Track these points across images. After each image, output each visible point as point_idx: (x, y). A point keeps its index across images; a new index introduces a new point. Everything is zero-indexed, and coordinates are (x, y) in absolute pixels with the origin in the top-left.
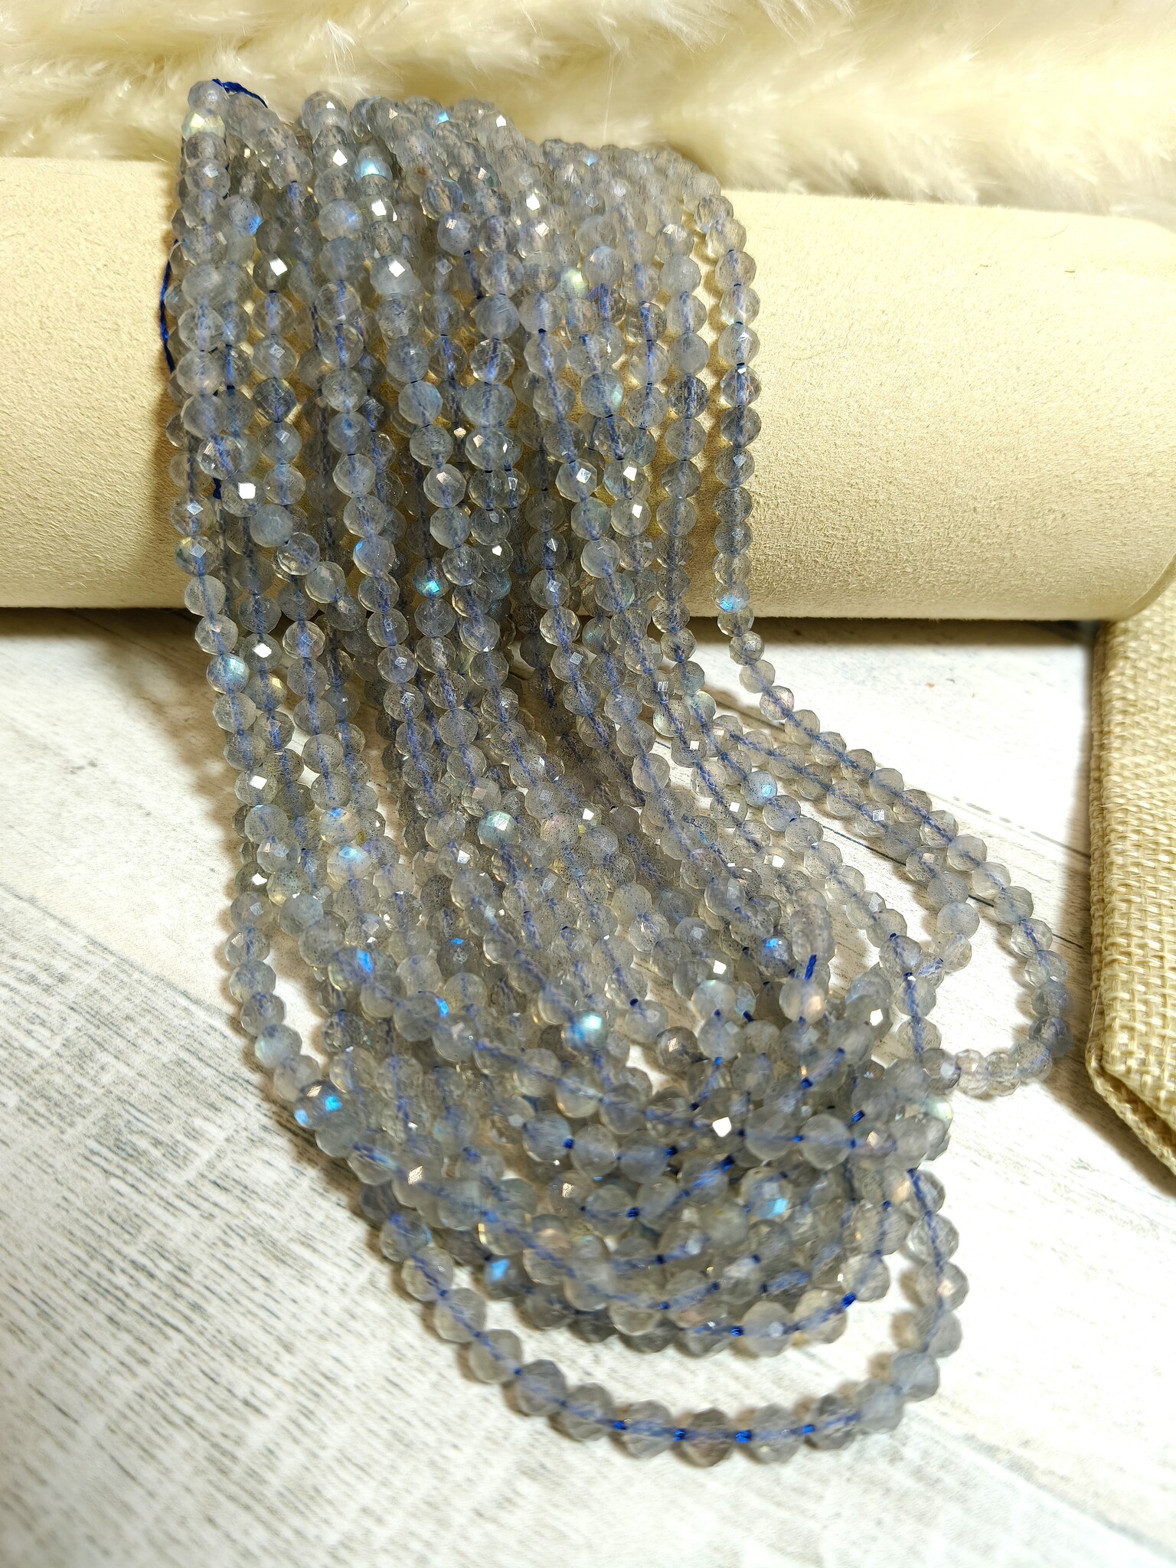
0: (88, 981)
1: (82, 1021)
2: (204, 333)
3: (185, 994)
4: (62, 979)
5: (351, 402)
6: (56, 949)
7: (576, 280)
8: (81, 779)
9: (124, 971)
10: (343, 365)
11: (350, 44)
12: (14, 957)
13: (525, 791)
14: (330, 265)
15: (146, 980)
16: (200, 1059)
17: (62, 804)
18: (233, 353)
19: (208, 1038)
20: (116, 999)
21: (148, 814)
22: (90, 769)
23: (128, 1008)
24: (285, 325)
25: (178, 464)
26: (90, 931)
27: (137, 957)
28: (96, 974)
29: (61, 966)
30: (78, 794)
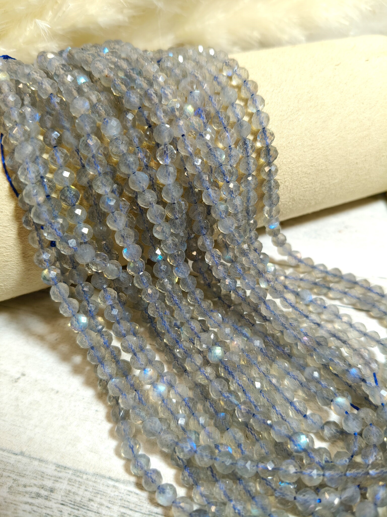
0: (64, 487)
1: (70, 509)
2: (32, 175)
3: (110, 478)
4: (52, 490)
5: (108, 190)
6: (43, 475)
7: (190, 109)
8: (21, 383)
9: (78, 476)
10: (100, 174)
11: (48, 28)
12: (25, 486)
13: (216, 330)
14: (82, 129)
15: (89, 477)
16: (131, 510)
17: (17, 399)
18: (45, 180)
19: (130, 497)
20: (81, 492)
21: (57, 392)
22: (23, 378)
23: (88, 495)
24: (65, 161)
25: (33, 238)
26: (54, 461)
27: (81, 467)
28: (66, 482)
29: (49, 483)
30: (22, 392)
